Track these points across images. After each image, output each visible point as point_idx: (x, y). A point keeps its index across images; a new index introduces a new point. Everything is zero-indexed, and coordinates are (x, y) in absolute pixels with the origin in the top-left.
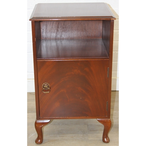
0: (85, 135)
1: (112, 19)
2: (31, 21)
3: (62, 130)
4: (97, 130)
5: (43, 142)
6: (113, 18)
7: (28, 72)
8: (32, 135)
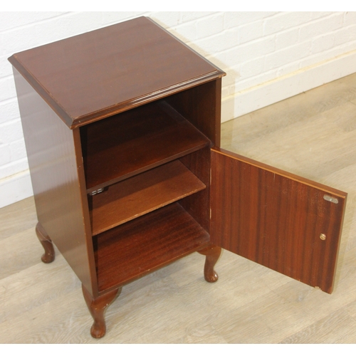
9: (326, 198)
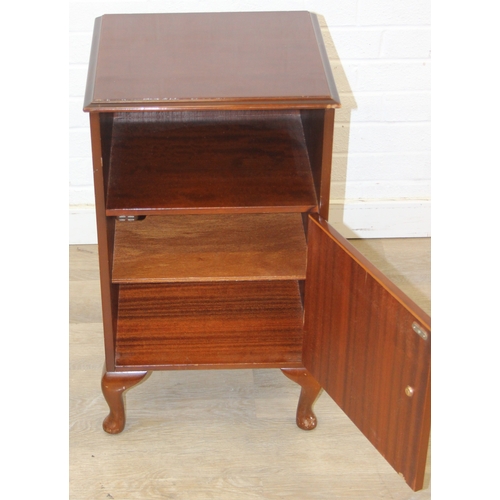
0: (245, 402)
1: (329, 107)
2: (88, 114)
3: (179, 384)
4: (281, 386)
5: (126, 427)
6: (332, 104)
7: (70, 185)
8: (94, 402)
9: (415, 326)
